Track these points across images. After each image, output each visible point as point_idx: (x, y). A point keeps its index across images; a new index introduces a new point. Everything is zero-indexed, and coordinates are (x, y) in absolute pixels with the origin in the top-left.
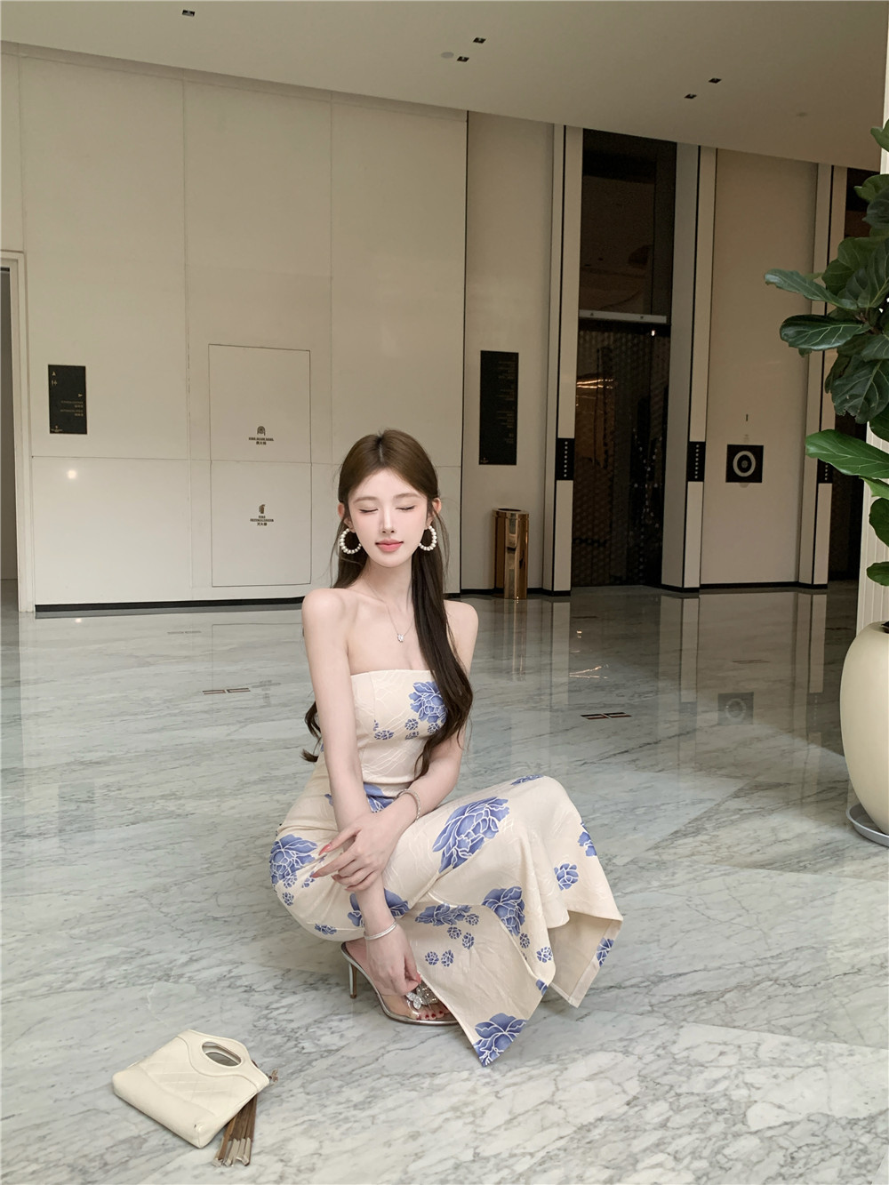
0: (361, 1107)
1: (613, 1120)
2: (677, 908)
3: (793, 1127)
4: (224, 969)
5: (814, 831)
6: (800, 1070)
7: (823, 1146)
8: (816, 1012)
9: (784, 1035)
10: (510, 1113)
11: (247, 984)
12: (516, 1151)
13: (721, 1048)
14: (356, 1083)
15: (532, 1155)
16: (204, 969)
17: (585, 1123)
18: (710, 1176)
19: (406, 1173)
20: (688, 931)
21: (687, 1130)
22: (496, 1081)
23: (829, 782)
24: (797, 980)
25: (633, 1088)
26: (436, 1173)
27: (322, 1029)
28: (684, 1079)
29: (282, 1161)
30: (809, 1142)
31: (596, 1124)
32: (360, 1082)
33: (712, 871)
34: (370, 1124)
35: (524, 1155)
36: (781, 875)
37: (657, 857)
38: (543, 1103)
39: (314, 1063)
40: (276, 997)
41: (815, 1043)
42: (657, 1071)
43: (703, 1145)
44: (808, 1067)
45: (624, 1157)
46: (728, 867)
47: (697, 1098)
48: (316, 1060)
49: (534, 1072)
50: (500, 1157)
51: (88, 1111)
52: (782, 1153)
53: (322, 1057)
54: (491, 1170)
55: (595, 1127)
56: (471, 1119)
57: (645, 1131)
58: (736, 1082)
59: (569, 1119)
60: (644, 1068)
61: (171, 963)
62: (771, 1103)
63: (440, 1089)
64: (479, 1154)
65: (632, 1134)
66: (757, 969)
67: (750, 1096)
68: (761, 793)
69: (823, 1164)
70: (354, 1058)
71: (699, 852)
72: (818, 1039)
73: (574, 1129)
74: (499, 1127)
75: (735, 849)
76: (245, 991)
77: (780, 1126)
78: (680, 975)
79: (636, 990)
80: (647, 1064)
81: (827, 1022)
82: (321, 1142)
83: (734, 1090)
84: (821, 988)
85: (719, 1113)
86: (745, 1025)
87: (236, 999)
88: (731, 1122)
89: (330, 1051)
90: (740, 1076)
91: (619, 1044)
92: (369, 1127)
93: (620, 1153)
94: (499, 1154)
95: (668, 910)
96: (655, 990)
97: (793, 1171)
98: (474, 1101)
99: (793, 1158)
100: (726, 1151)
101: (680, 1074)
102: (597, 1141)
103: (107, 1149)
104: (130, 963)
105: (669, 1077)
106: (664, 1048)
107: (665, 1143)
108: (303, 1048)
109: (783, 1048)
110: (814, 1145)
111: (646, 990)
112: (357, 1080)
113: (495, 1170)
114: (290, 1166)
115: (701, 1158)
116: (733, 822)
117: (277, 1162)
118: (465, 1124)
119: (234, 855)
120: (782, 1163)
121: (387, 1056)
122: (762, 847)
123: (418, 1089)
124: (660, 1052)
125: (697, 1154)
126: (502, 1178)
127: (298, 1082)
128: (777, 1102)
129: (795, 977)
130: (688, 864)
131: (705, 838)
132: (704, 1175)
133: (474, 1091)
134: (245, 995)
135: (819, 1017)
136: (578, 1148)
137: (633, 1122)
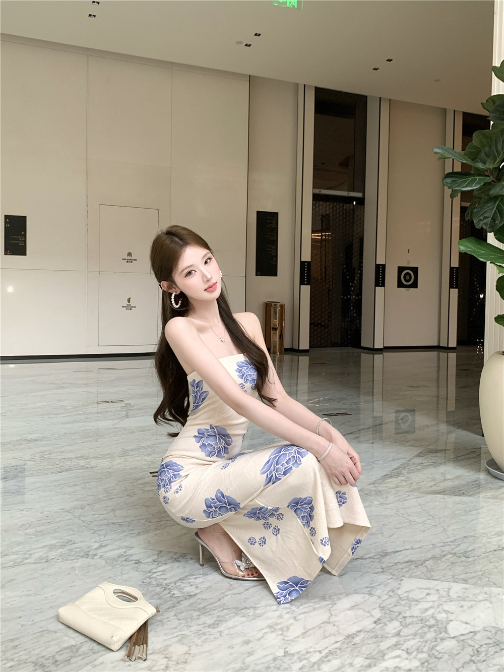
0: (212, 626)
1: (368, 632)
2: (391, 516)
3: (475, 634)
4: (122, 551)
5: (466, 474)
6: (476, 603)
7: (495, 644)
8: (481, 571)
9: (464, 583)
10: (304, 628)
11: (136, 559)
12: (309, 650)
13: (427, 591)
14: (208, 614)
15: (320, 652)
16: (109, 551)
17: (350, 634)
18: (430, 662)
19: (244, 664)
20: (400, 528)
21: (413, 637)
22: (294, 610)
23: (472, 449)
24: (468, 554)
25: (377, 614)
26: (262, 663)
27: (185, 583)
28: (407, 608)
29: (166, 658)
30: (487, 642)
31: (357, 634)
32: (211, 612)
33: (409, 496)
34: (219, 636)
35: (315, 652)
36: (450, 498)
37: (375, 489)
38: (323, 623)
39: (181, 603)
40: (154, 566)
41: (483, 588)
42: (390, 604)
43: (423, 644)
44: (480, 601)
45: (376, 652)
46: (418, 494)
47: (415, 619)
48: (182, 601)
49: (317, 606)
50: (301, 653)
51: (44, 631)
52: (472, 648)
53: (186, 599)
54: (296, 661)
55: (357, 636)
56: (281, 632)
57: (387, 637)
58: (439, 610)
59: (341, 632)
60: (382, 603)
61: (88, 548)
62: (461, 621)
63: (259, 616)
64: (287, 652)
65: (380, 640)
66: (442, 548)
67: (447, 617)
68: (433, 455)
69: (496, 654)
70: (205, 599)
71: (400, 486)
72: (483, 586)
73: (344, 637)
74: (298, 637)
75: (422, 484)
76: (136, 563)
77: (468, 634)
78: (398, 552)
79: (373, 560)
80: (384, 601)
81: (488, 576)
82: (189, 647)
83: (437, 614)
84: (482, 558)
85: (430, 627)
86: (440, 578)
87: (130, 567)
88: (438, 632)
89: (190, 596)
90: (440, 607)
91: (365, 590)
92: (218, 638)
93: (374, 650)
94: (300, 652)
95: (386, 517)
96: (384, 560)
97: (479, 659)
98: (281, 623)
99: (478, 651)
100: (438, 648)
101: (404, 606)
102: (359, 643)
103: (57, 652)
104: (63, 548)
105: (397, 608)
106: (393, 592)
107: (400, 644)
108: (174, 594)
109: (464, 591)
110: (490, 644)
111: (378, 560)
112: (209, 612)
113: (298, 661)
114: (172, 661)
115: (422, 652)
116: (418, 470)
117: (163, 658)
118: (277, 635)
119: (125, 489)
120: (472, 654)
121: (225, 598)
122: (437, 483)
123: (247, 616)
124: (391, 594)
125: (420, 650)
126: (303, 665)
127: (173, 613)
128: (465, 620)
129: (465, 552)
130: (395, 492)
131: (403, 478)
132: (426, 661)
133: (280, 617)
134: (136, 565)
135: (483, 574)
136: (347, 648)
137: (379, 633)
